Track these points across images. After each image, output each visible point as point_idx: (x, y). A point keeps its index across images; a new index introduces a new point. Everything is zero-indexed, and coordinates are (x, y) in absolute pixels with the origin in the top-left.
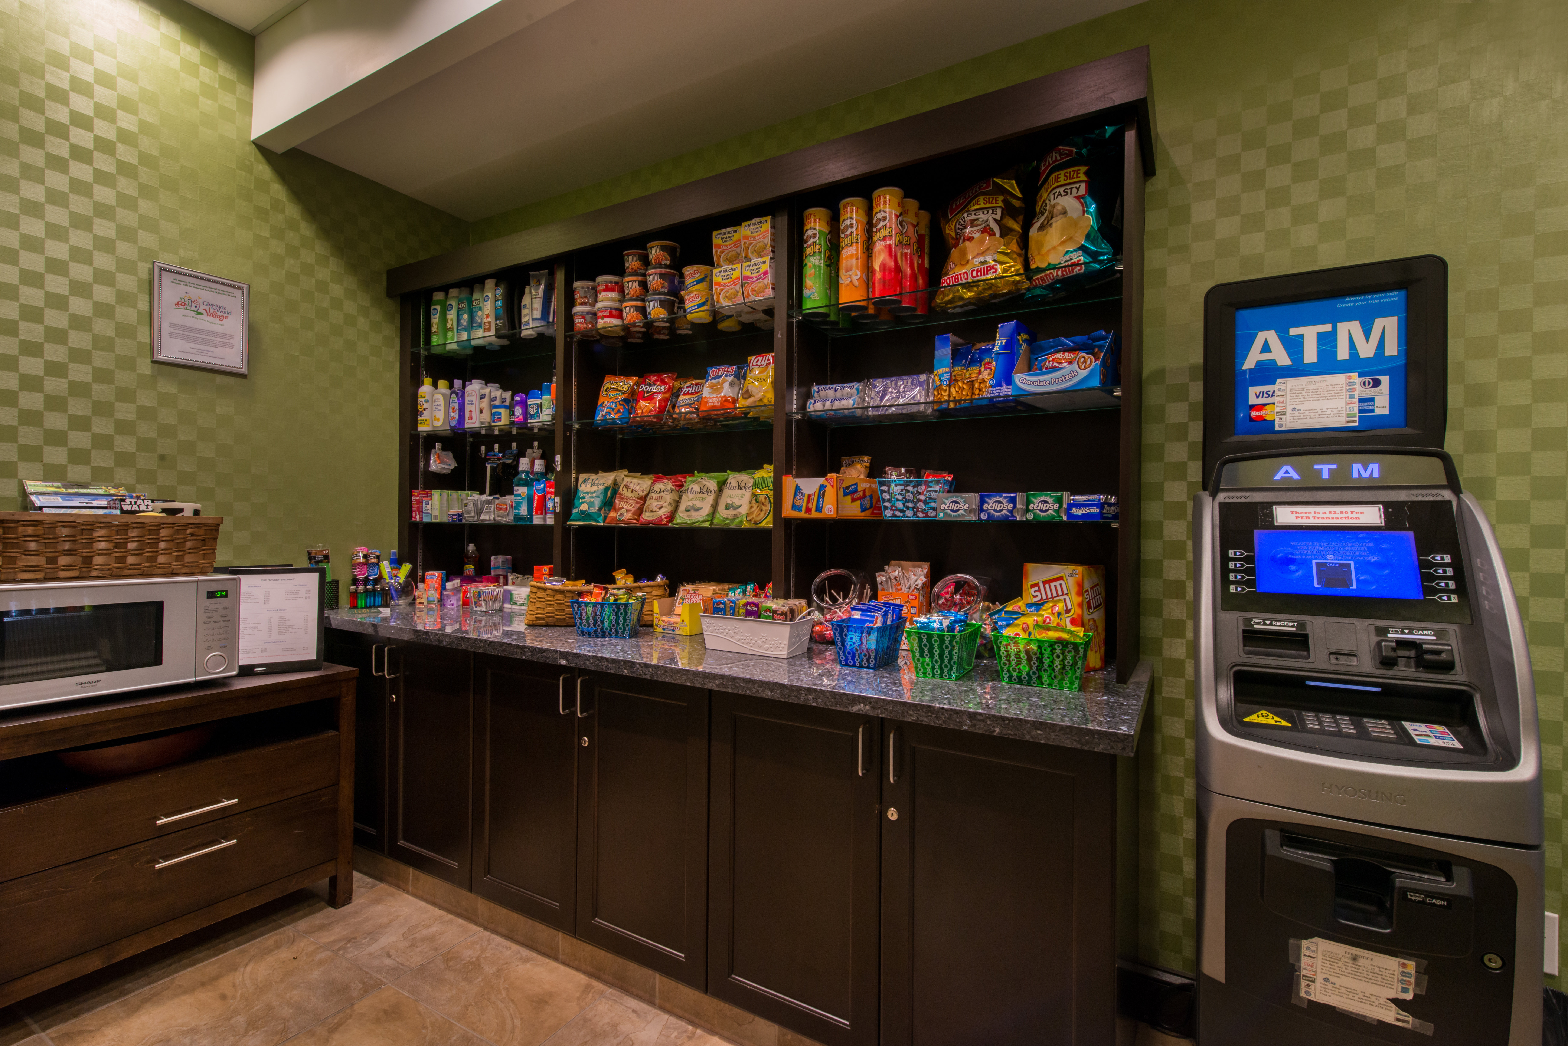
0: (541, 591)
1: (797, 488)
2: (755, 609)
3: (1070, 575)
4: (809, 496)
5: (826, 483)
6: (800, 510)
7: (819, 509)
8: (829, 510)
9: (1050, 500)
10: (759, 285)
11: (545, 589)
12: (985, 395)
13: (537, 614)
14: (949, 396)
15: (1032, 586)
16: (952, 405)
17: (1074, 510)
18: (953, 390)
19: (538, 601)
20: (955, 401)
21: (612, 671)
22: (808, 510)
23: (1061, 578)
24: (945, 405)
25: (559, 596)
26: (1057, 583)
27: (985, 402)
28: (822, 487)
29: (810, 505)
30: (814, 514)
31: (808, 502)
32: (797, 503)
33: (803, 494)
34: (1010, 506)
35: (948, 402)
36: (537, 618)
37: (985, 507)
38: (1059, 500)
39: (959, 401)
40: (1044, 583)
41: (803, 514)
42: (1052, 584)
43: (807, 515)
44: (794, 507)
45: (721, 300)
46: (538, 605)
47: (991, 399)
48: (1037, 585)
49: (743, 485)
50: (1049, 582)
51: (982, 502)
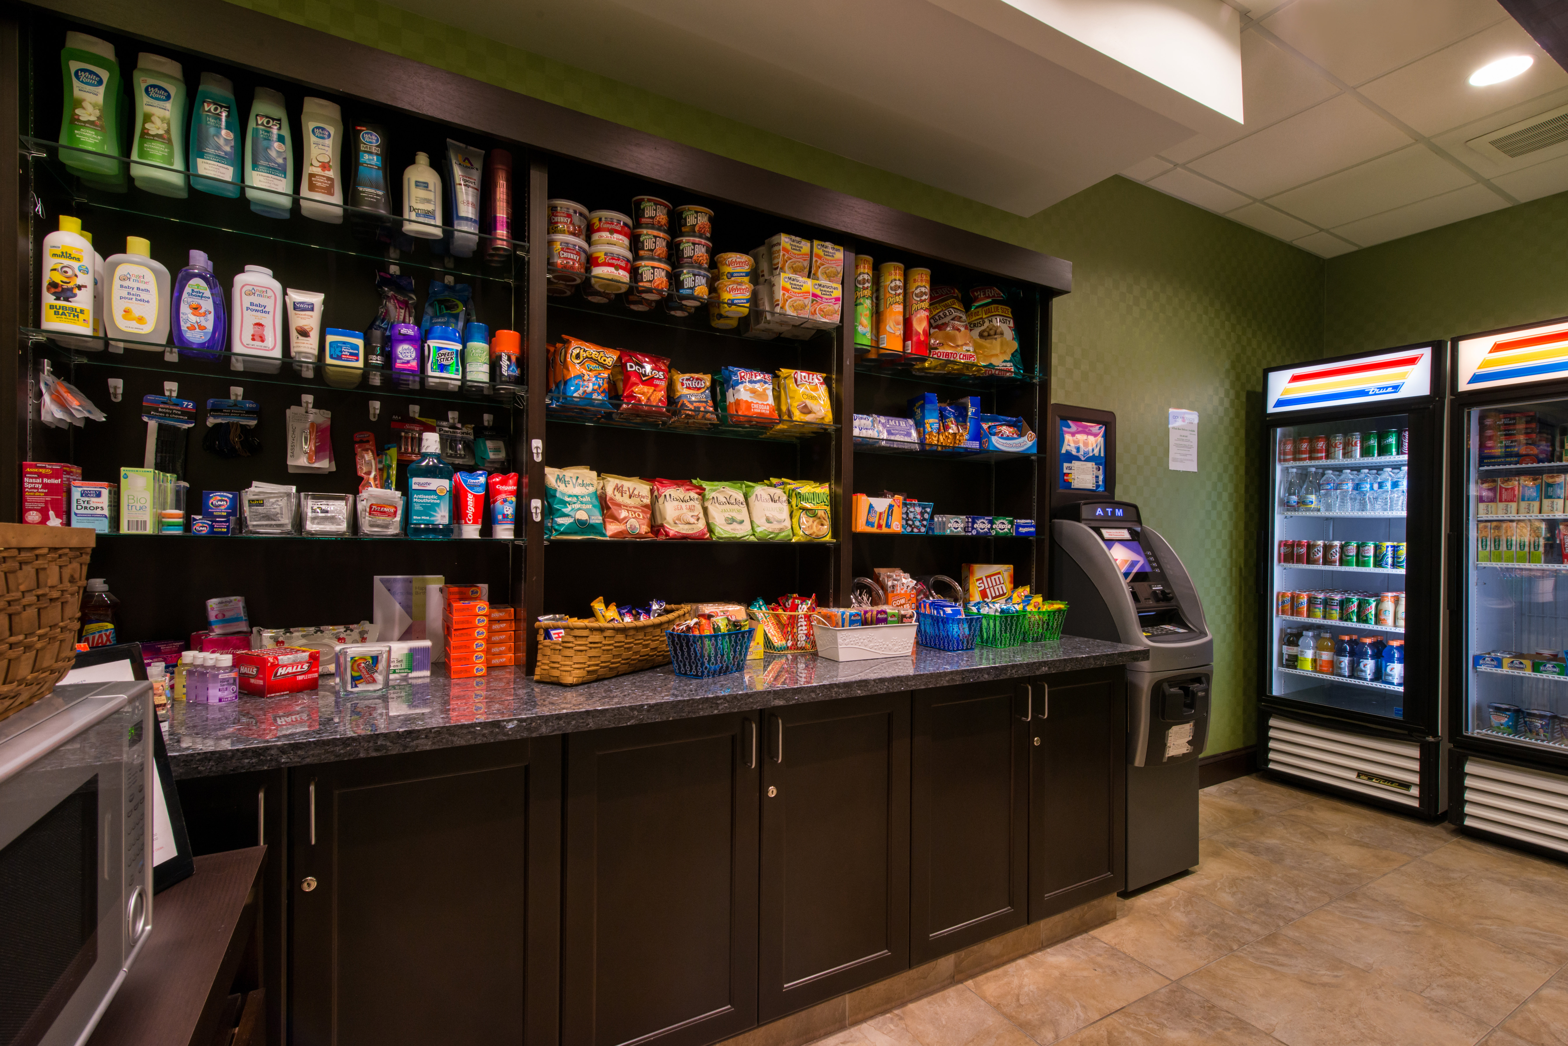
0: (595, 633)
1: (871, 506)
2: (884, 616)
3: (1006, 571)
4: (881, 514)
5: (893, 503)
6: (873, 526)
7: (888, 526)
8: (897, 526)
9: (1006, 522)
10: (828, 308)
11: (601, 630)
12: (962, 445)
13: (589, 666)
14: (938, 441)
15: (977, 580)
16: (940, 449)
17: (1021, 529)
18: (941, 437)
19: (591, 648)
20: (942, 446)
21: (844, 696)
22: (880, 526)
23: (999, 573)
24: (935, 448)
25: (620, 637)
26: (996, 577)
27: (962, 451)
28: (891, 507)
29: (881, 521)
30: (885, 530)
31: (880, 519)
32: (870, 520)
33: (876, 512)
34: (989, 526)
35: (937, 445)
36: (588, 672)
37: (975, 526)
38: (1011, 523)
39: (945, 446)
40: (986, 577)
41: (875, 530)
42: (993, 578)
43: (878, 531)
44: (869, 523)
45: (787, 307)
46: (593, 653)
47: (966, 449)
48: (981, 579)
49: (777, 498)
50: (990, 576)
51: (974, 522)
